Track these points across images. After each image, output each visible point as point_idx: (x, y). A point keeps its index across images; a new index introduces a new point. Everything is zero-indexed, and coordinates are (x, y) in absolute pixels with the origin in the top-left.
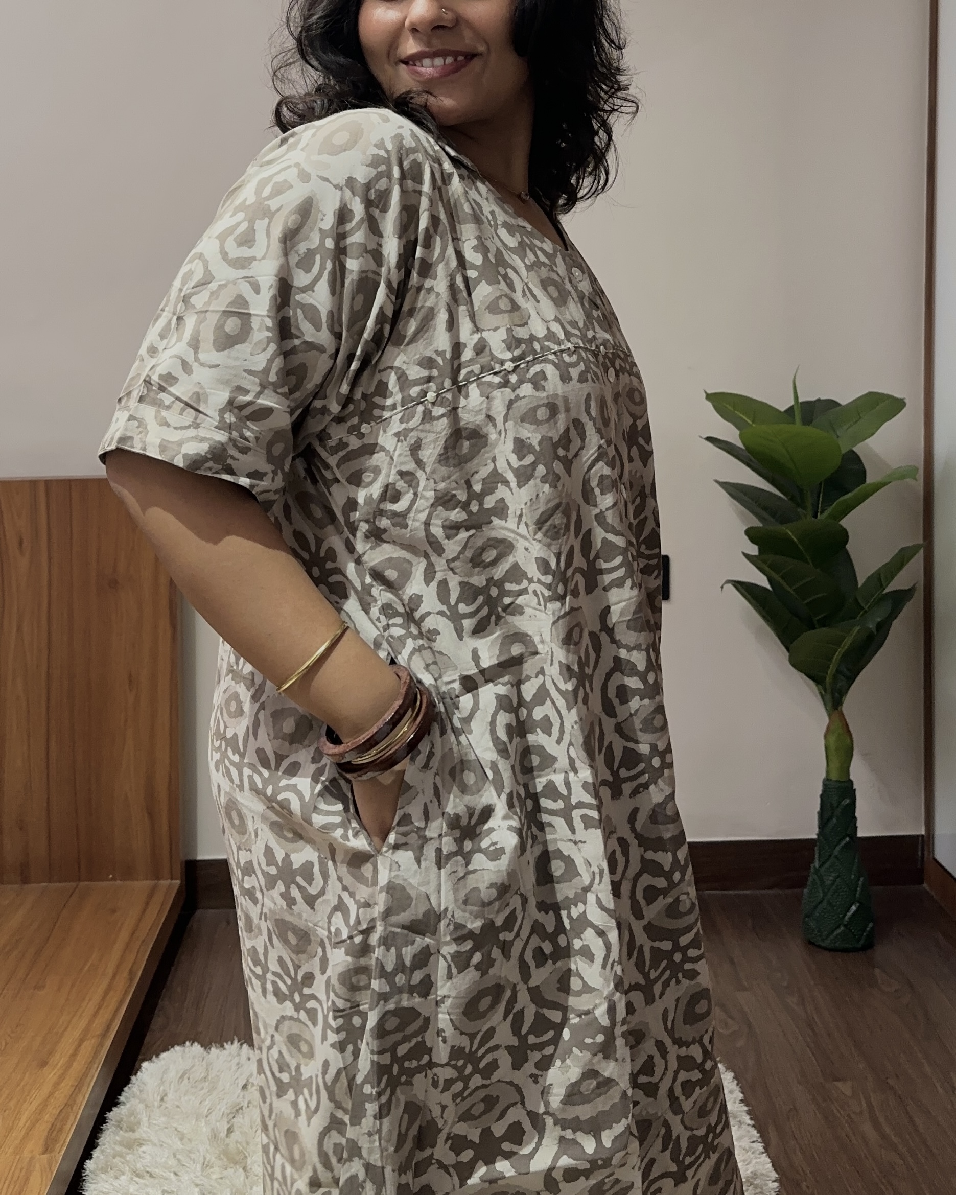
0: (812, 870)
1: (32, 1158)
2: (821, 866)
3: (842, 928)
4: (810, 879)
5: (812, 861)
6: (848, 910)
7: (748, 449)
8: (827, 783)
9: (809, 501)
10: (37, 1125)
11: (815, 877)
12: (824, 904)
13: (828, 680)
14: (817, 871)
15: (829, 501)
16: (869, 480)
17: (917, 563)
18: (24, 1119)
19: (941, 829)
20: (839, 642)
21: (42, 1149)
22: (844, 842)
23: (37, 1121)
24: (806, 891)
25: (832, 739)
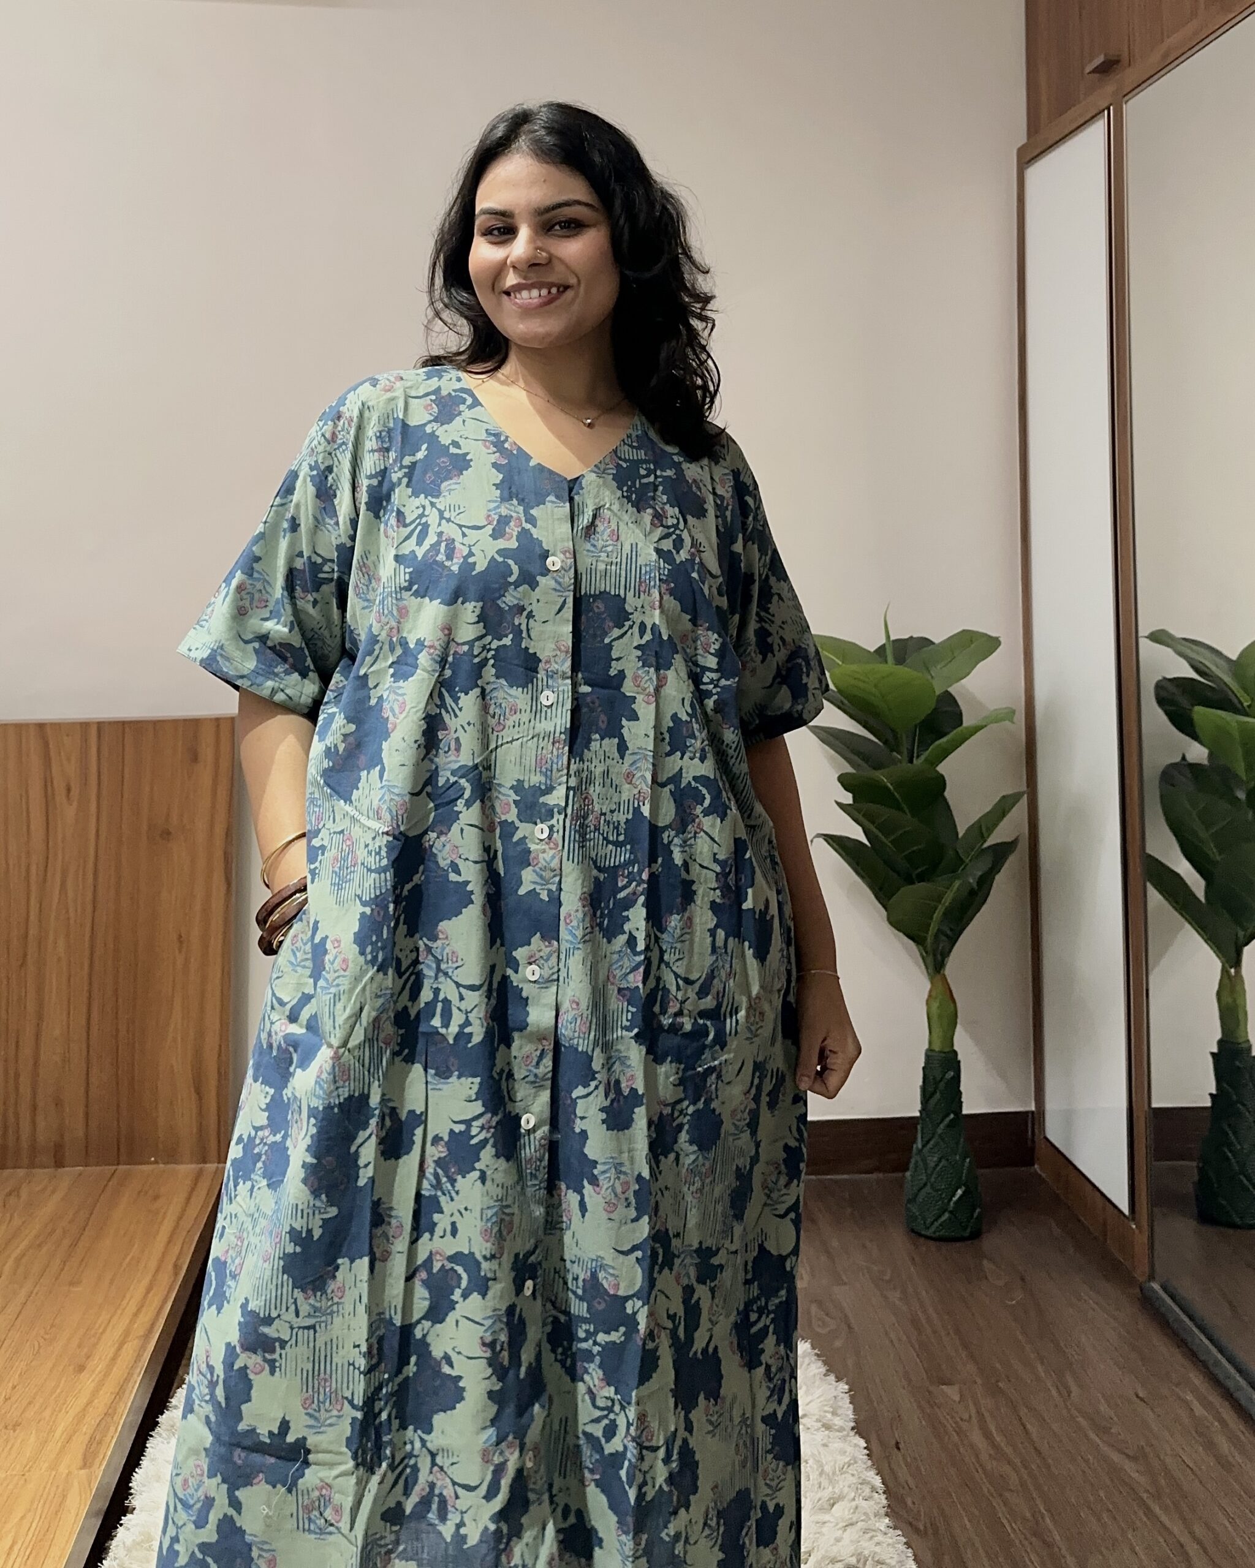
0: (914, 1151)
1: (69, 1474)
2: (924, 1146)
3: (946, 1215)
4: (913, 1161)
5: (914, 1141)
6: (954, 1195)
7: (840, 691)
8: (929, 1056)
9: (905, 747)
10: (74, 1438)
11: (918, 1158)
12: (928, 1189)
13: (929, 940)
14: (920, 1151)
15: (924, 745)
16: (968, 721)
17: (1020, 811)
18: (59, 1431)
19: (1052, 1105)
20: (939, 899)
21: (80, 1463)
22: (947, 1120)
23: (75, 1432)
24: (908, 1174)
25: (935, 1005)
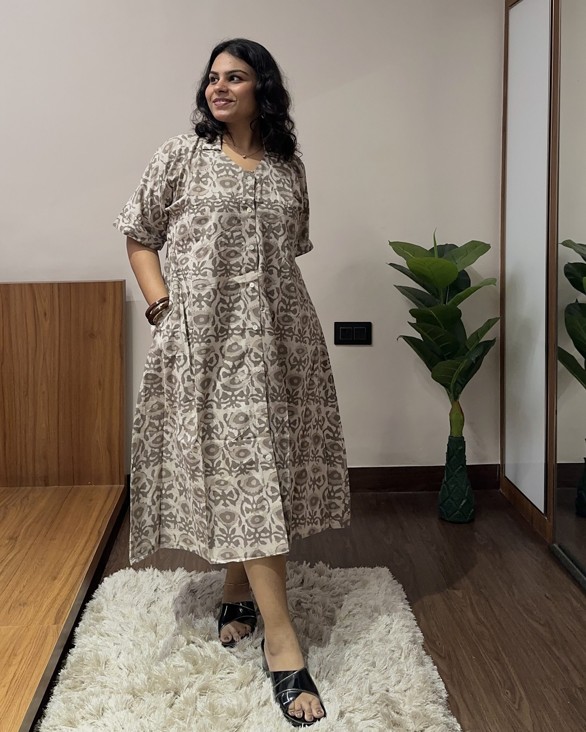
0: (443, 482)
1: (48, 627)
2: (447, 480)
3: (458, 512)
4: (442, 487)
5: (443, 478)
6: (461, 503)
7: (410, 270)
8: (451, 438)
9: (442, 296)
10: (51, 610)
11: (445, 485)
12: (449, 499)
13: (452, 386)
14: (445, 482)
15: (452, 296)
16: (472, 285)
17: (497, 326)
18: (45, 606)
19: (508, 461)
20: (457, 367)
21: (53, 622)
22: (459, 468)
23: (51, 607)
24: (440, 492)
25: (454, 416)
